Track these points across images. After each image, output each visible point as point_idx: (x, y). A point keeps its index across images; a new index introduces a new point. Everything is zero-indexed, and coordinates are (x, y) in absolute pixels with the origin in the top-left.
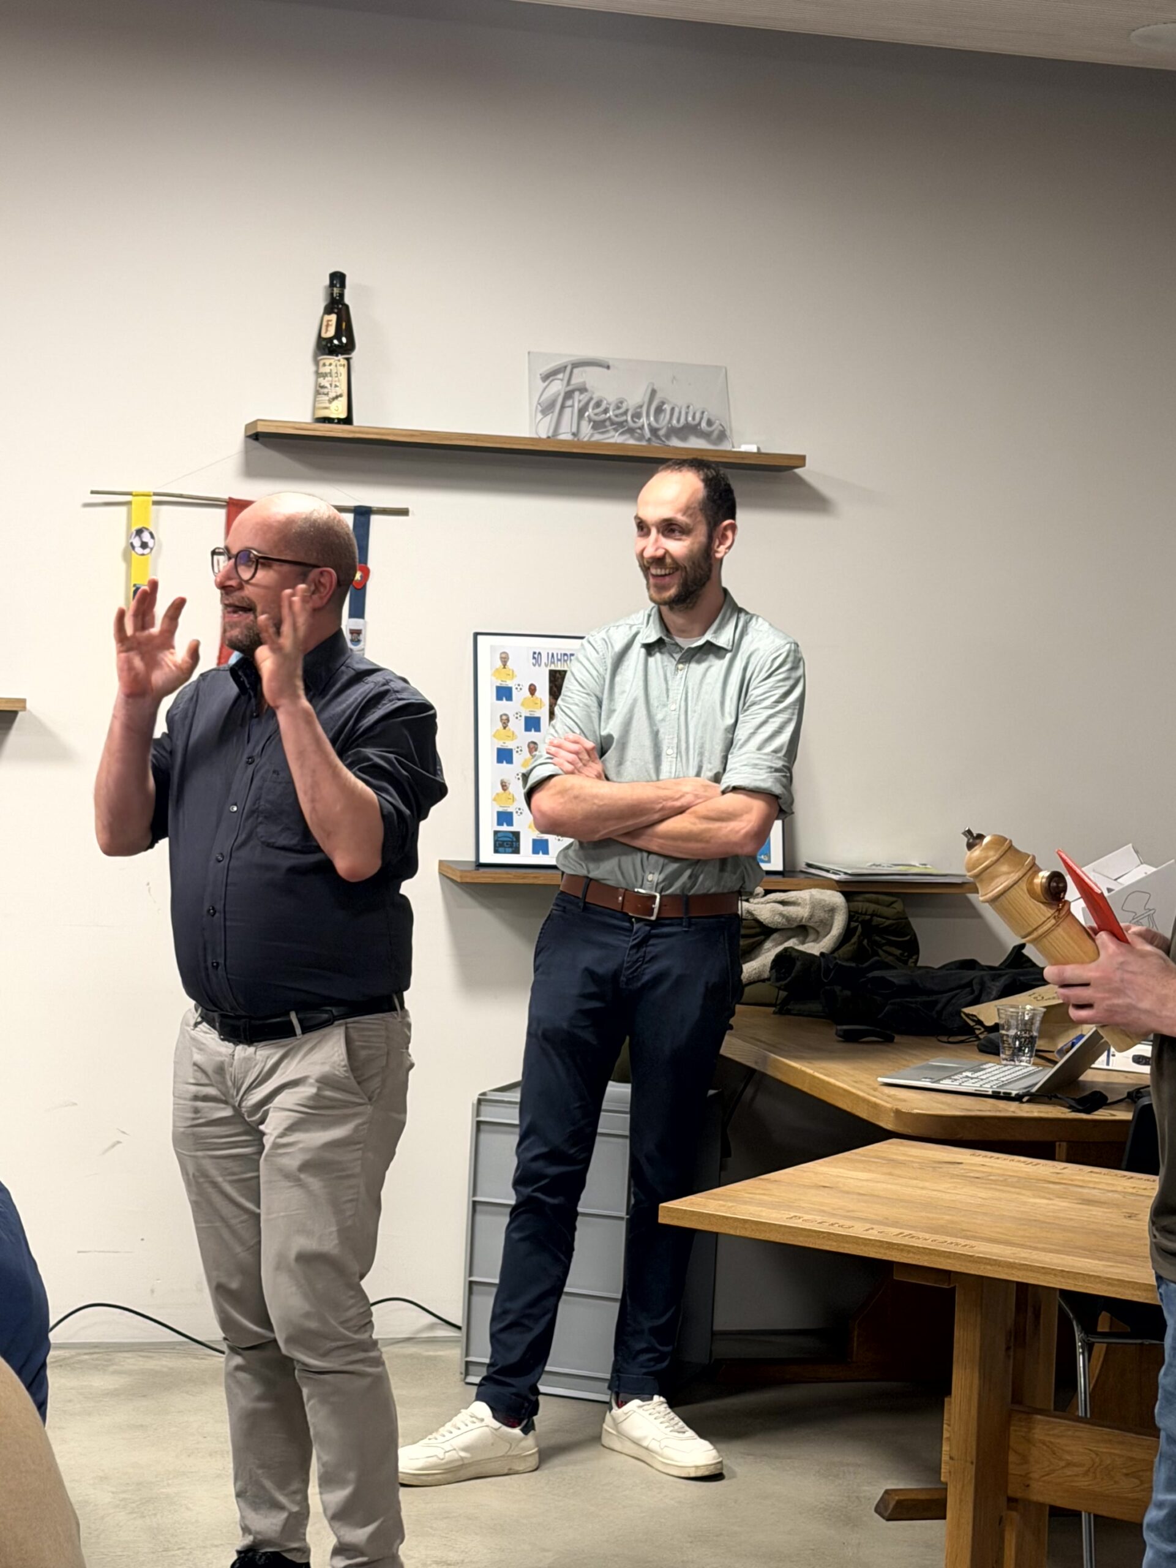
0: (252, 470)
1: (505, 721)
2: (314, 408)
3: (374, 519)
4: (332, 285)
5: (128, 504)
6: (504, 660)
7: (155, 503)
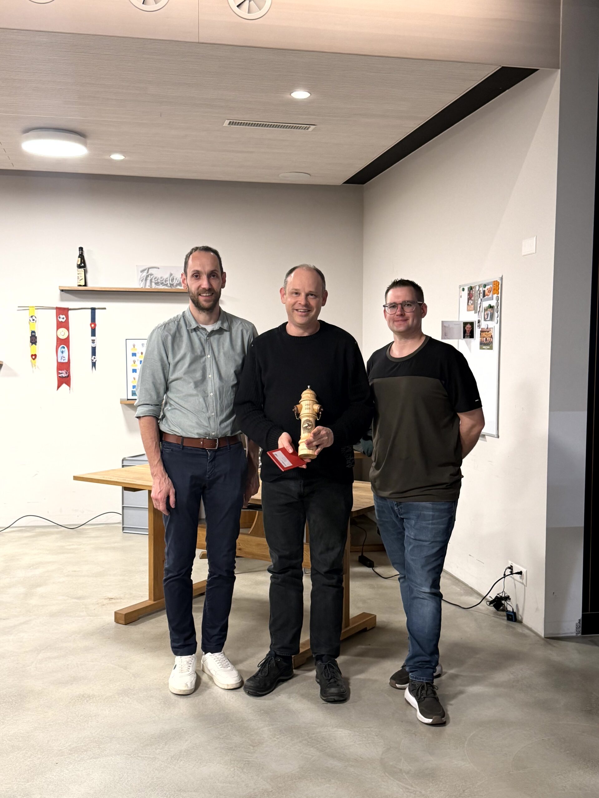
0: (62, 299)
1: (134, 362)
2: (78, 282)
3: (97, 311)
4: (79, 250)
5: (29, 309)
6: (134, 346)
7: (36, 309)
